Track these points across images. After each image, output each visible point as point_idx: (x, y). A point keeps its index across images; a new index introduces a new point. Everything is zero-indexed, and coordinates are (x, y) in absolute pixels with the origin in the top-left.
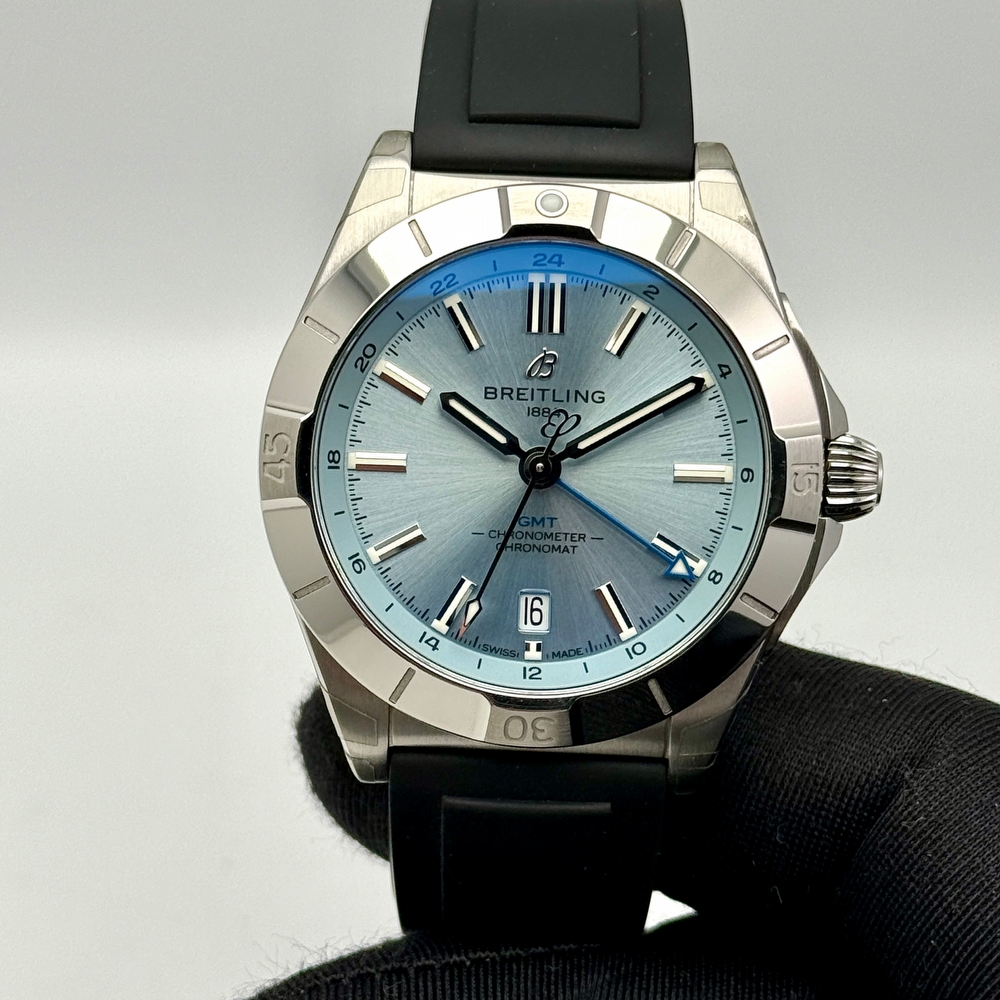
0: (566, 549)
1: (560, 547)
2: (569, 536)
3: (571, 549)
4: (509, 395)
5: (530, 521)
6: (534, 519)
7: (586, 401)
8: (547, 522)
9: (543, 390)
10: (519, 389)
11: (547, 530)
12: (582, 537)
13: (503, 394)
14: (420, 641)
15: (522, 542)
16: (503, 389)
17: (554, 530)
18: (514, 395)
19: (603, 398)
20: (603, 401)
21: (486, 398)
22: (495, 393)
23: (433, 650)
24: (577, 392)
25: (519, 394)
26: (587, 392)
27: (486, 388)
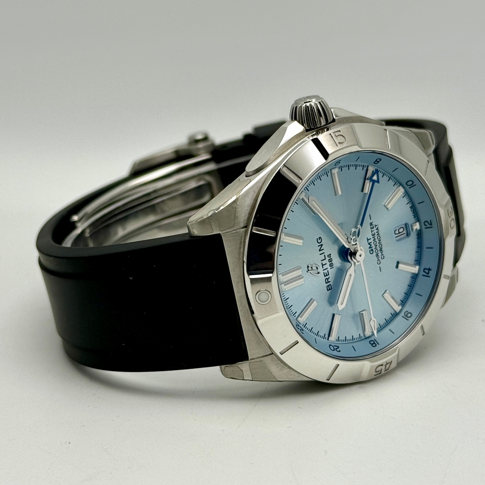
0: (377, 229)
1: (377, 232)
2: (373, 230)
3: (377, 227)
4: (328, 279)
5: (370, 249)
6: (370, 248)
7: (322, 245)
8: (370, 241)
9: (323, 265)
10: (325, 276)
11: (372, 241)
12: (371, 224)
13: (328, 282)
14: (429, 277)
15: (379, 248)
16: (326, 283)
17: (371, 237)
18: (327, 277)
19: (319, 238)
20: (320, 237)
21: (331, 289)
22: (328, 286)
23: (431, 270)
24: (320, 250)
25: (327, 275)
26: (319, 246)
27: (328, 290)
